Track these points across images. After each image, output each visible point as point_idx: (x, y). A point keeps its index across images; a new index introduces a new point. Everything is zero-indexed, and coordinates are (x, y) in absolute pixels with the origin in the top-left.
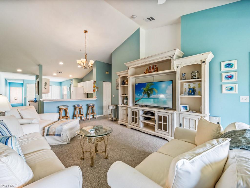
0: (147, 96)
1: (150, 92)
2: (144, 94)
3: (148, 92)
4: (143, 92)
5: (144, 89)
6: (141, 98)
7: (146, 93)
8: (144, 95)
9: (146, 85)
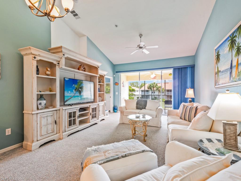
0: (78, 93)
1: (81, 90)
2: (76, 91)
3: (80, 89)
4: (75, 89)
5: (76, 86)
6: (73, 96)
7: (77, 91)
8: (75, 93)
9: (78, 82)
